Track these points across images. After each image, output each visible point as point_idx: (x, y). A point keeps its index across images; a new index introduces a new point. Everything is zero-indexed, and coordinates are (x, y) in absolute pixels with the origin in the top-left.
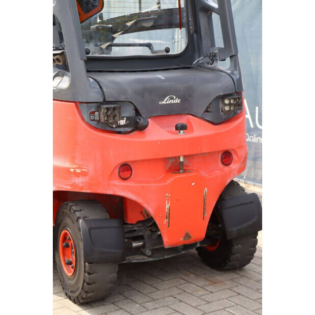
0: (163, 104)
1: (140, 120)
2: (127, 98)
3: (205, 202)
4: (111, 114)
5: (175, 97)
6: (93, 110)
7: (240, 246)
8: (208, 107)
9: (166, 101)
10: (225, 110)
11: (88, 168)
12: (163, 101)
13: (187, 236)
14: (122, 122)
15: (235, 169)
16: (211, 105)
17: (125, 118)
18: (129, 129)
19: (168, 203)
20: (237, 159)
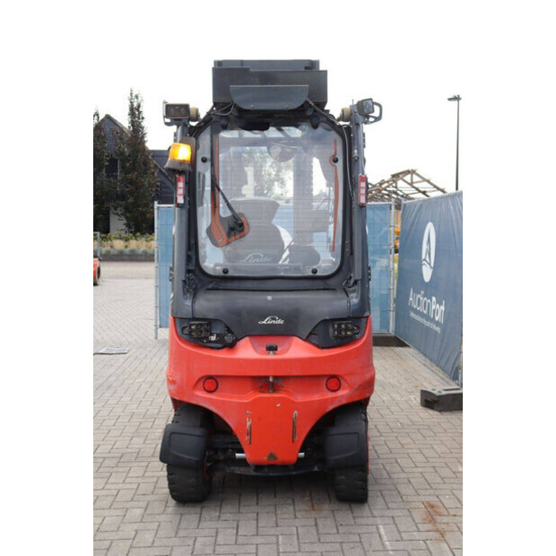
0: (263, 324)
2: (215, 316)
3: (295, 425)
5: (277, 318)
6: (185, 325)
7: (343, 477)
9: (267, 321)
10: (334, 334)
12: (263, 321)
13: (272, 456)
14: (213, 338)
15: (342, 396)
17: (215, 335)
19: (249, 421)
20: (346, 385)
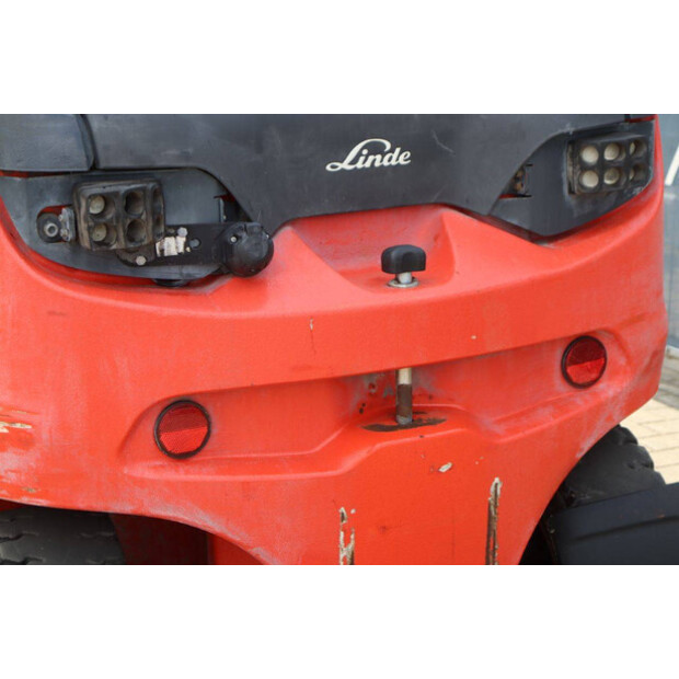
0: (343, 170)
1: (238, 238)
2: (187, 156)
3: (495, 526)
4: (117, 217)
5: (388, 145)
6: (53, 202)
8: (516, 179)
9: (355, 159)
10: (581, 186)
11: (35, 419)
12: (342, 161)
14: (174, 245)
15: (615, 398)
16: (528, 171)
17: (183, 231)
18: (199, 272)
19: (347, 541)
20: (622, 361)
